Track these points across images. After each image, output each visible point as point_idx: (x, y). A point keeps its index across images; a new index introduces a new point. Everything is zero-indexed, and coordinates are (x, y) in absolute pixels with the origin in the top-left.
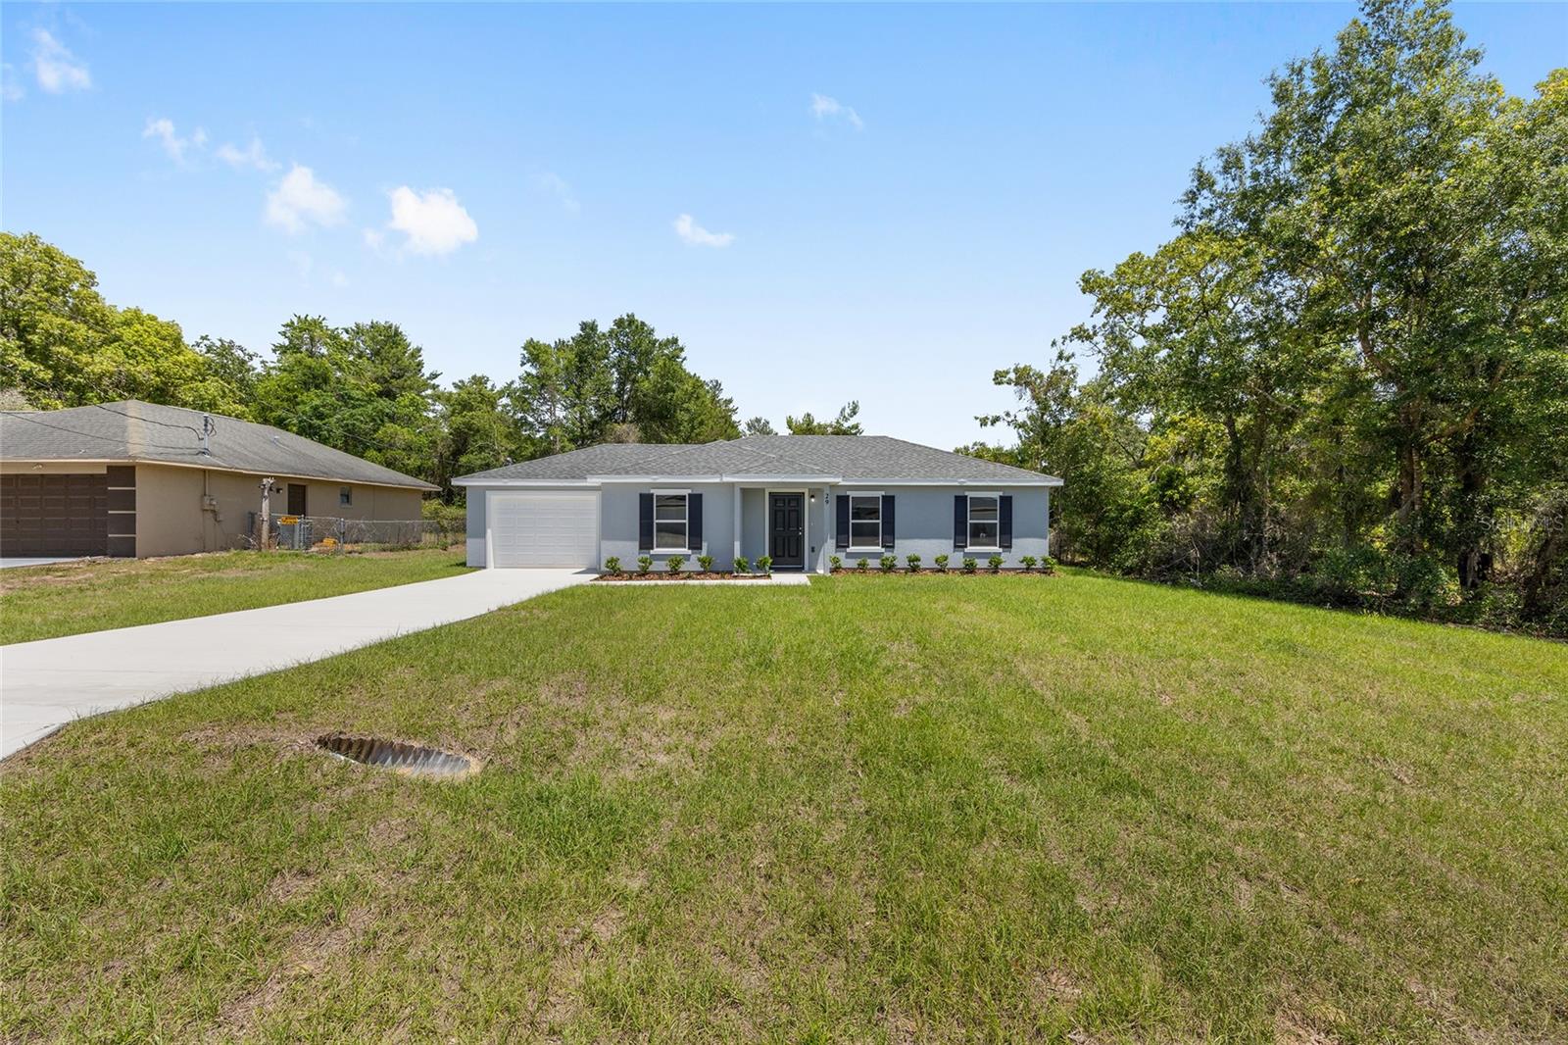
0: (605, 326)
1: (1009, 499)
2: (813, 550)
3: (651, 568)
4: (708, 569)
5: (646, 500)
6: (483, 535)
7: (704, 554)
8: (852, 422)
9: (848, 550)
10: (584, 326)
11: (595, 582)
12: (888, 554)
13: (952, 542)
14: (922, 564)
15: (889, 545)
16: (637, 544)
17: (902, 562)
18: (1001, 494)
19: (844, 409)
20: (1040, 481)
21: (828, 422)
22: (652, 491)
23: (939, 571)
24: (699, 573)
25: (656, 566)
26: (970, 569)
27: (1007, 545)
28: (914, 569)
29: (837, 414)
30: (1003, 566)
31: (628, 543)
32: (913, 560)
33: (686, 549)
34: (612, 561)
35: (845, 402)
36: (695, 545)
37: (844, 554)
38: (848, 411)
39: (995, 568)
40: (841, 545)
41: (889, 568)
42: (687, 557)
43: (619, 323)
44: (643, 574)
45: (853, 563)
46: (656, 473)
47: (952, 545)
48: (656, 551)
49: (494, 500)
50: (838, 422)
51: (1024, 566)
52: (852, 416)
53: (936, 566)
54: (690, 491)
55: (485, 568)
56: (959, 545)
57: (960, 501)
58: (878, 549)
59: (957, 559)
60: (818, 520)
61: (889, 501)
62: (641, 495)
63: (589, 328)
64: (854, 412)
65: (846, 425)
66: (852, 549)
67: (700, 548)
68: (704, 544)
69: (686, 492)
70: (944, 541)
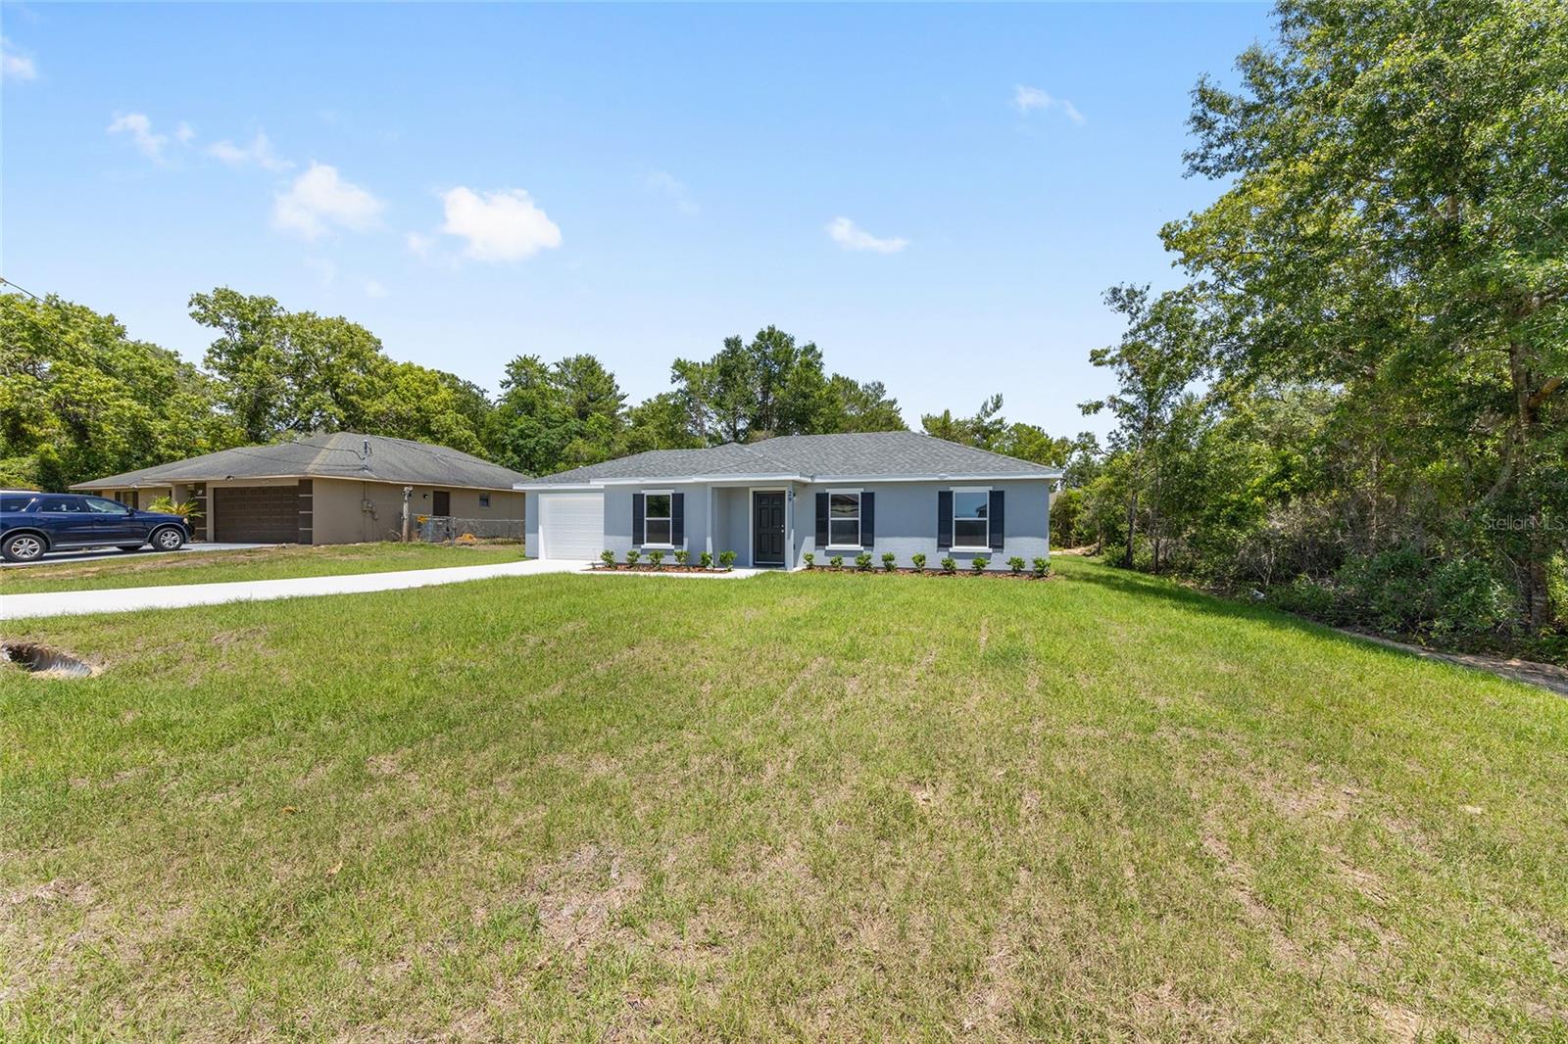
0: (748, 340)
1: (1002, 493)
3: (639, 561)
4: (682, 563)
5: (638, 499)
6: (536, 531)
7: (685, 548)
8: (995, 416)
9: (827, 548)
10: (728, 342)
11: (589, 572)
12: (866, 553)
13: (936, 540)
14: (897, 563)
15: (868, 543)
16: (631, 538)
17: (877, 561)
18: (991, 488)
19: (986, 404)
20: (1033, 474)
21: (968, 418)
22: (643, 492)
23: (915, 571)
24: (677, 567)
25: (644, 559)
26: (948, 570)
27: (998, 546)
28: (889, 568)
29: (978, 410)
30: (986, 567)
31: (623, 538)
32: (888, 559)
33: (670, 545)
34: (608, 554)
35: (988, 396)
36: (678, 541)
37: (823, 552)
38: (990, 405)
40: (821, 542)
41: (865, 567)
42: (669, 552)
43: (761, 336)
44: (632, 565)
45: (827, 561)
46: (645, 475)
47: (936, 545)
48: (645, 546)
49: (545, 501)
50: (979, 418)
51: (1010, 568)
52: (994, 411)
53: (912, 566)
54: (673, 491)
55: (537, 558)
56: (944, 544)
57: (945, 498)
58: (858, 547)
59: (936, 559)
60: (798, 518)
61: (870, 498)
62: (635, 495)
63: (733, 344)
64: (997, 406)
65: (987, 421)
66: (831, 547)
67: (682, 544)
68: (686, 540)
69: (670, 492)
70: (926, 540)
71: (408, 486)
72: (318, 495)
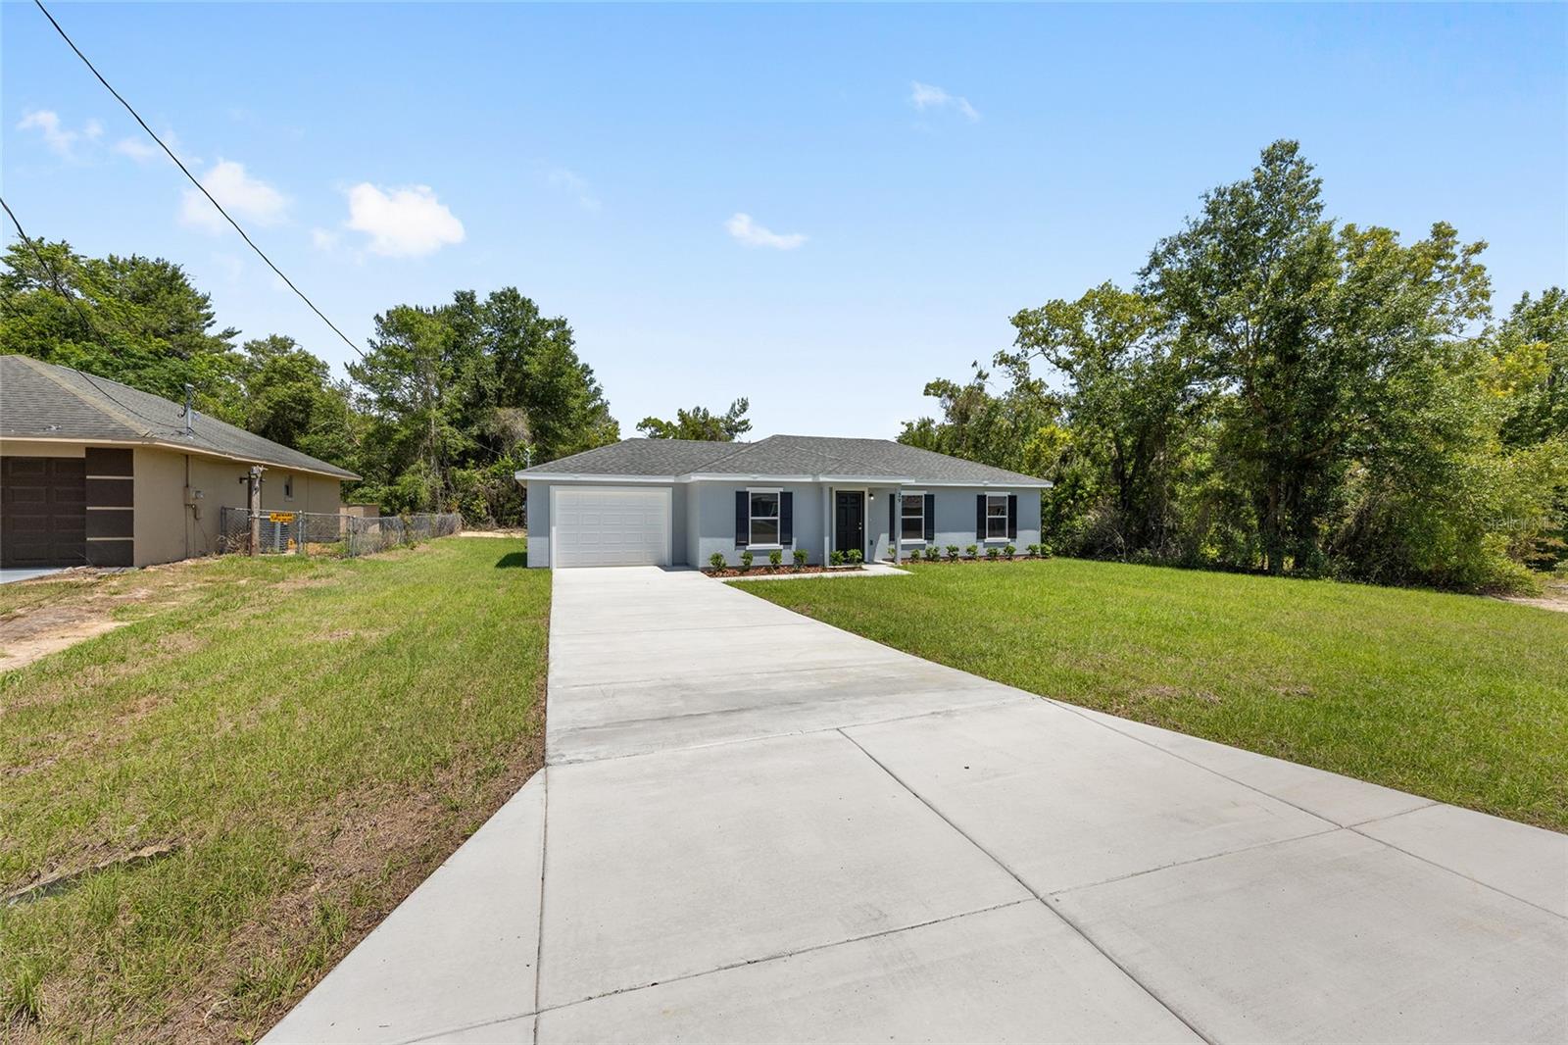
0: (482, 299)
1: (1014, 498)
2: (871, 543)
3: (752, 564)
4: (801, 562)
5: (741, 497)
6: (547, 533)
7: (796, 548)
8: (742, 417)
9: (900, 542)
10: (459, 296)
12: (931, 546)
13: (975, 534)
14: (959, 554)
15: (930, 537)
16: (734, 540)
17: (943, 553)
18: (1008, 494)
19: (734, 405)
21: (721, 417)
22: (747, 489)
23: (970, 558)
24: (795, 567)
25: (756, 561)
26: (992, 556)
27: (1014, 536)
28: (954, 558)
29: (728, 410)
30: (1015, 553)
31: (726, 540)
32: (952, 549)
33: (778, 545)
34: (717, 558)
35: (735, 397)
36: (786, 542)
37: (897, 546)
38: (737, 407)
39: (1010, 555)
40: (893, 538)
41: (932, 558)
42: (782, 552)
43: (498, 297)
44: (747, 569)
46: (750, 472)
47: (977, 537)
48: (751, 546)
49: (557, 493)
50: (728, 417)
51: (1028, 552)
52: (741, 412)
53: (967, 555)
54: (782, 490)
55: (548, 568)
56: (982, 537)
57: (981, 499)
58: (923, 541)
59: (982, 551)
60: (874, 515)
61: (930, 499)
62: (737, 493)
63: (465, 300)
64: (743, 408)
65: (736, 420)
66: (903, 541)
67: (791, 543)
68: (794, 540)
69: (778, 490)
70: (969, 533)
71: (260, 465)
72: (142, 477)
